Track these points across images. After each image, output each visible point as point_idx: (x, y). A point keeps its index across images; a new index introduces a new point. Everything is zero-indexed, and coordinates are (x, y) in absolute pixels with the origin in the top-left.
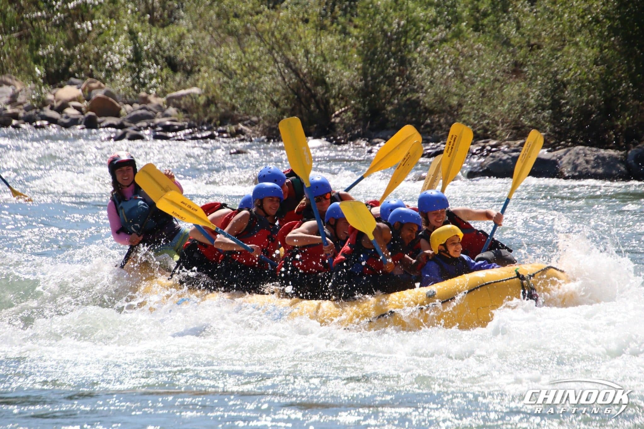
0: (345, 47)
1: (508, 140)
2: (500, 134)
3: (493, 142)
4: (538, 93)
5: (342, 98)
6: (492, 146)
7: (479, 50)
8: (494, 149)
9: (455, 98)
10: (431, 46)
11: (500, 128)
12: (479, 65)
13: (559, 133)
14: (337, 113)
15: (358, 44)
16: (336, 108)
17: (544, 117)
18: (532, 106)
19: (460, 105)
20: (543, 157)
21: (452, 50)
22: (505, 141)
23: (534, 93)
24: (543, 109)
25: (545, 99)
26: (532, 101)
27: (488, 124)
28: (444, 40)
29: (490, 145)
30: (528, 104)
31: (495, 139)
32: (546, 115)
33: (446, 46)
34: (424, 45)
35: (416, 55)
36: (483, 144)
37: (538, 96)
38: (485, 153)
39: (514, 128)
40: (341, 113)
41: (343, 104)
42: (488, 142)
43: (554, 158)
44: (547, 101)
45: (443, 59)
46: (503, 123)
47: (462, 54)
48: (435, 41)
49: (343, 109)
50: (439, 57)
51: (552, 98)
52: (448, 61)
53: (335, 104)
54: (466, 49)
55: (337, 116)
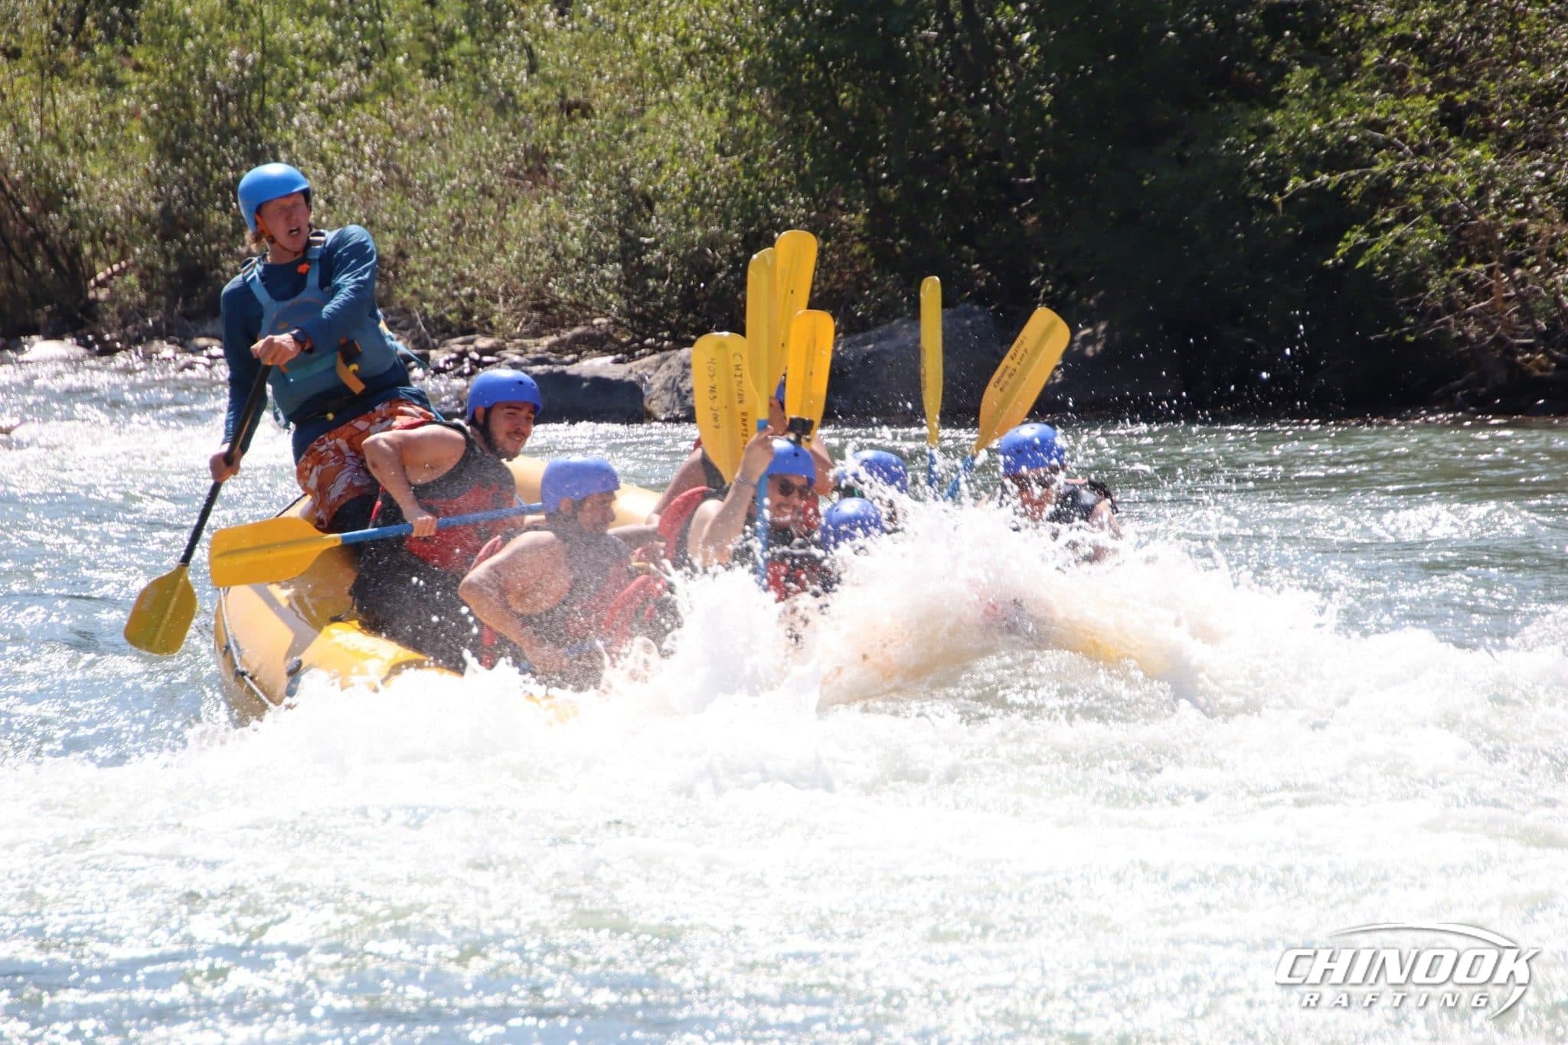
0: (113, 116)
1: (521, 336)
2: (500, 323)
3: (484, 343)
4: (587, 222)
5: (113, 241)
6: (483, 352)
7: (441, 120)
8: (486, 359)
9: (390, 237)
10: (326, 111)
11: (500, 308)
12: (445, 157)
13: (641, 317)
14: (101, 276)
15: (144, 112)
16: (98, 266)
17: (603, 280)
18: (573, 254)
19: (402, 255)
20: (604, 374)
21: (376, 121)
22: (513, 338)
23: (578, 223)
24: (602, 261)
25: (604, 237)
26: (576, 244)
27: (471, 297)
28: (356, 99)
29: (477, 350)
30: (567, 251)
31: (487, 335)
32: (608, 274)
33: (363, 113)
34: (307, 111)
35: (290, 136)
36: (459, 348)
37: (589, 229)
38: (466, 368)
39: (535, 308)
40: (110, 277)
41: (114, 254)
42: (471, 342)
43: (632, 378)
44: (611, 243)
45: (356, 144)
46: (507, 295)
47: (398, 131)
48: (336, 101)
49: (116, 267)
50: (344, 137)
51: (622, 234)
52: (367, 149)
53: (96, 254)
54: (410, 120)
55: (101, 284)
